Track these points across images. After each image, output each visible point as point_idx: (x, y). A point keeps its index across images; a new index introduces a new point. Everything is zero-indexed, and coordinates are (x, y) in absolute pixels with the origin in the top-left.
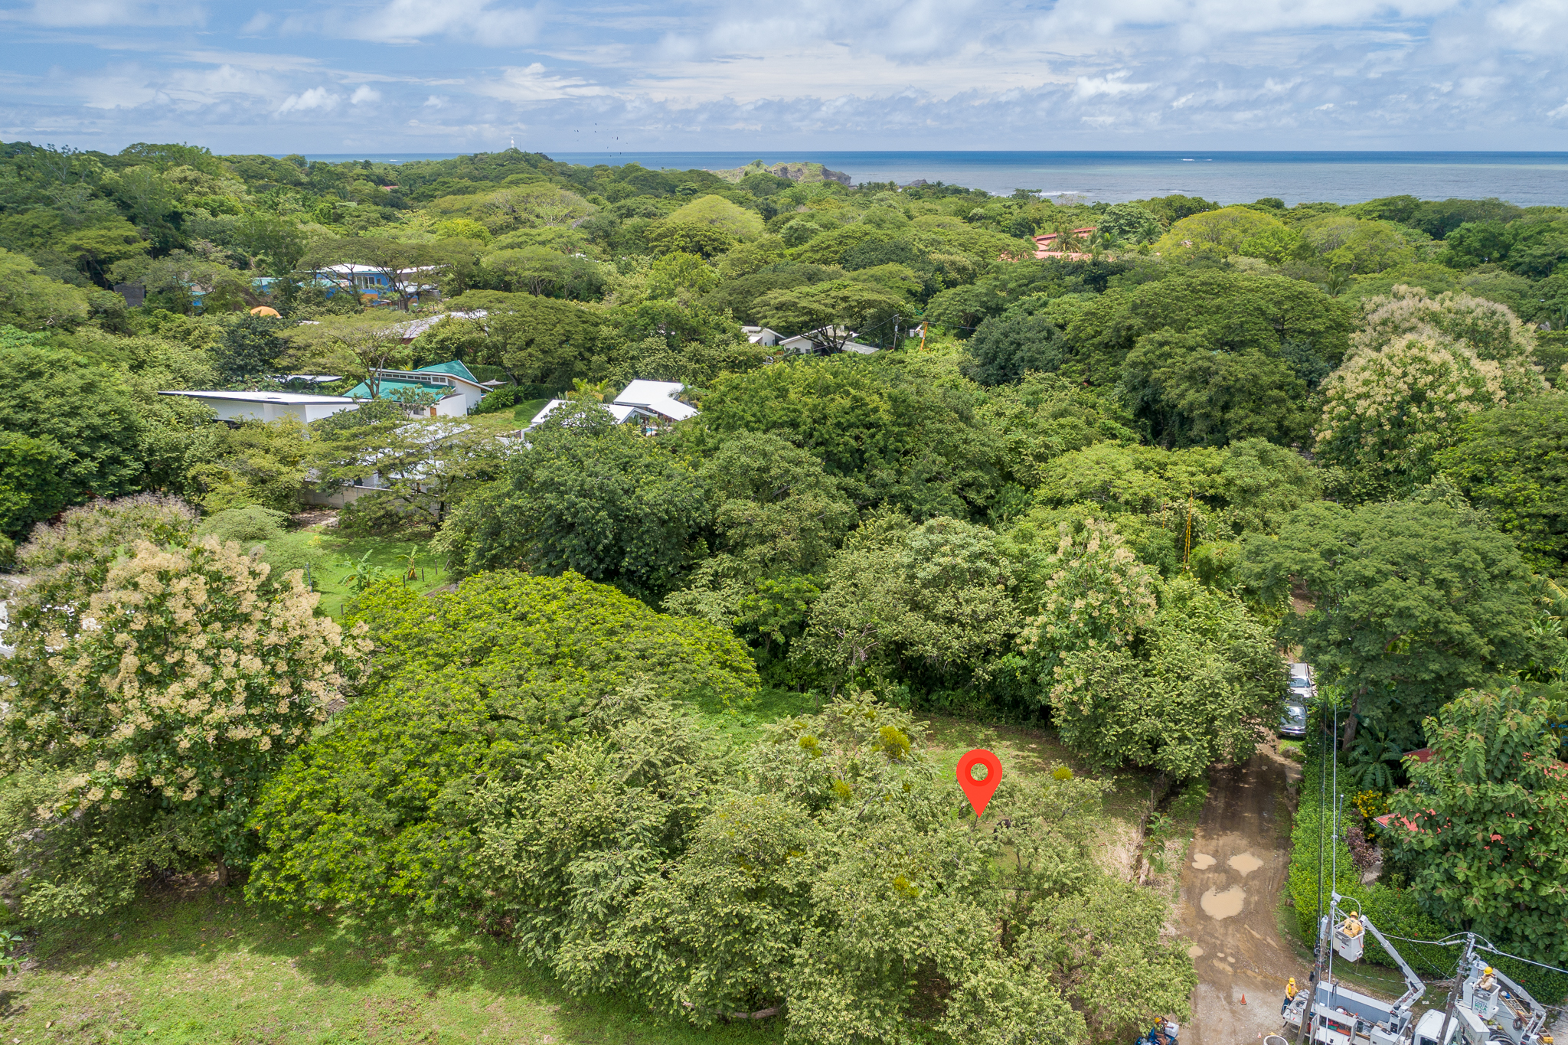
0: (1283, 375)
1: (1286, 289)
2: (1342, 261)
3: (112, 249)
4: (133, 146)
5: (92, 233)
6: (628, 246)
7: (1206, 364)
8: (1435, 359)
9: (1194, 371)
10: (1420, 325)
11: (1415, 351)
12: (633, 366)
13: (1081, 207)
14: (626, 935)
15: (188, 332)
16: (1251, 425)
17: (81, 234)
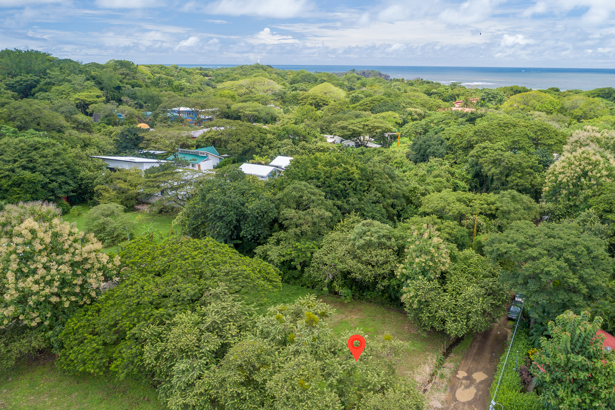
0: (533, 162)
1: (539, 126)
2: (578, 114)
3: (91, 100)
4: (111, 61)
5: (85, 94)
6: (290, 102)
7: (500, 157)
8: (593, 158)
9: (495, 160)
10: (591, 143)
11: (585, 155)
12: (278, 151)
13: (477, 90)
14: (194, 396)
15: (111, 133)
16: (518, 183)
17: (80, 94)
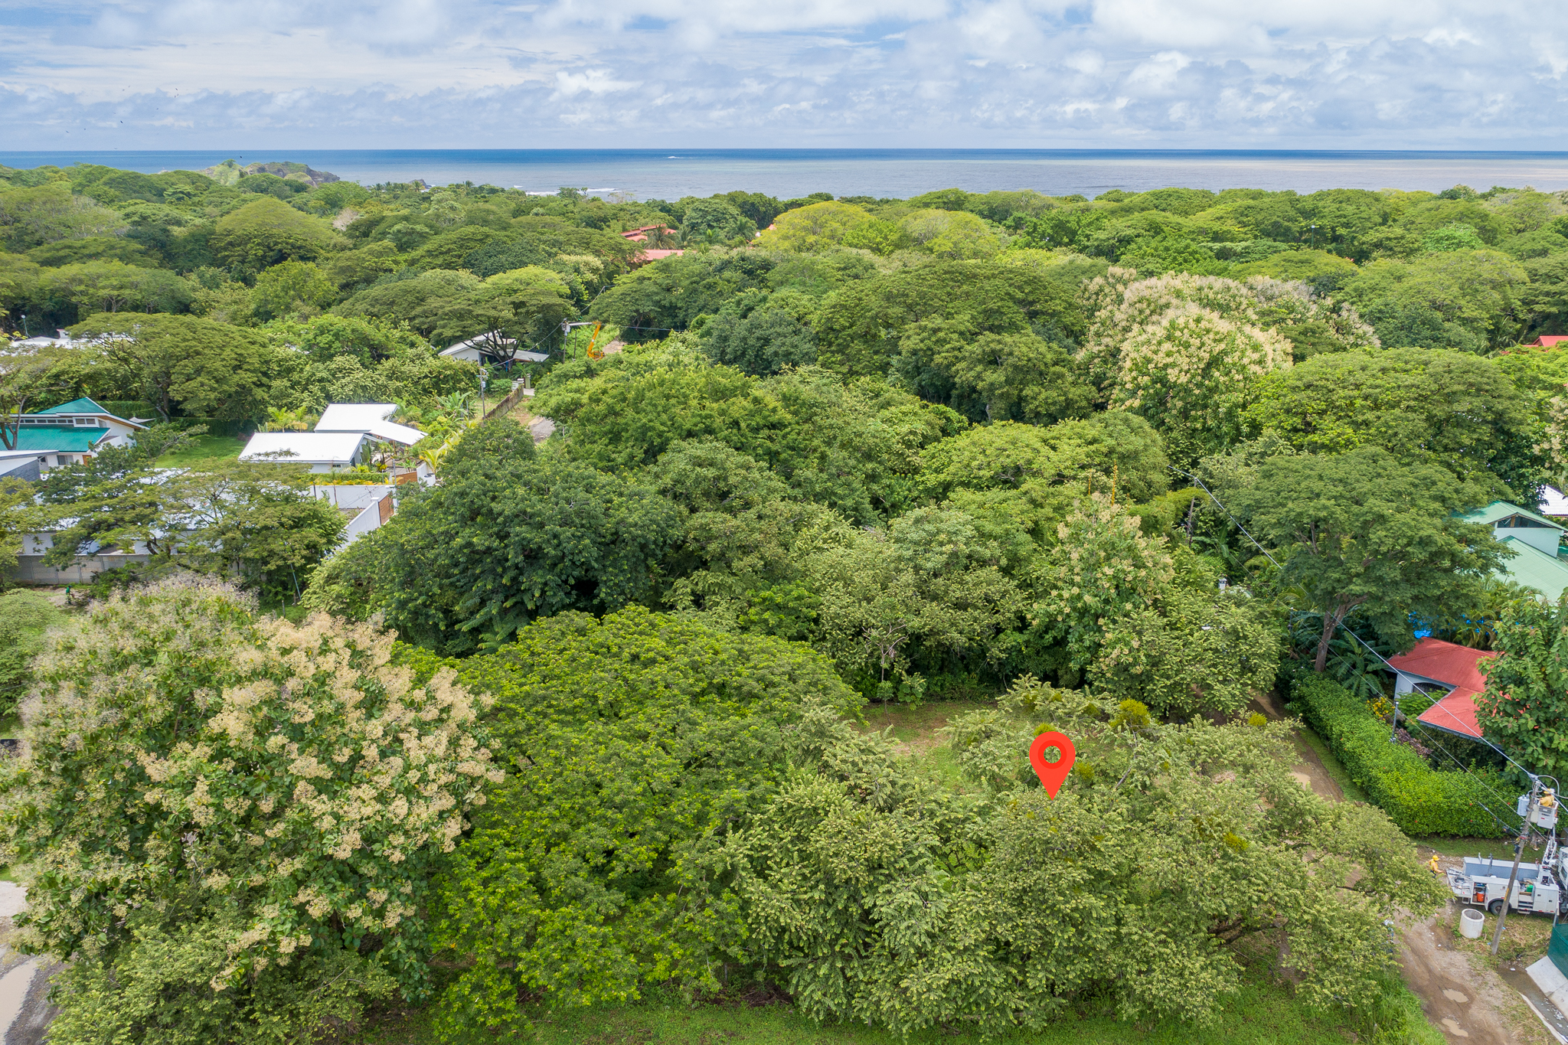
2: (943, 249)
8: (1221, 329)
11: (1204, 324)
12: (324, 390)
13: (636, 204)
